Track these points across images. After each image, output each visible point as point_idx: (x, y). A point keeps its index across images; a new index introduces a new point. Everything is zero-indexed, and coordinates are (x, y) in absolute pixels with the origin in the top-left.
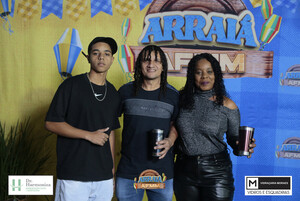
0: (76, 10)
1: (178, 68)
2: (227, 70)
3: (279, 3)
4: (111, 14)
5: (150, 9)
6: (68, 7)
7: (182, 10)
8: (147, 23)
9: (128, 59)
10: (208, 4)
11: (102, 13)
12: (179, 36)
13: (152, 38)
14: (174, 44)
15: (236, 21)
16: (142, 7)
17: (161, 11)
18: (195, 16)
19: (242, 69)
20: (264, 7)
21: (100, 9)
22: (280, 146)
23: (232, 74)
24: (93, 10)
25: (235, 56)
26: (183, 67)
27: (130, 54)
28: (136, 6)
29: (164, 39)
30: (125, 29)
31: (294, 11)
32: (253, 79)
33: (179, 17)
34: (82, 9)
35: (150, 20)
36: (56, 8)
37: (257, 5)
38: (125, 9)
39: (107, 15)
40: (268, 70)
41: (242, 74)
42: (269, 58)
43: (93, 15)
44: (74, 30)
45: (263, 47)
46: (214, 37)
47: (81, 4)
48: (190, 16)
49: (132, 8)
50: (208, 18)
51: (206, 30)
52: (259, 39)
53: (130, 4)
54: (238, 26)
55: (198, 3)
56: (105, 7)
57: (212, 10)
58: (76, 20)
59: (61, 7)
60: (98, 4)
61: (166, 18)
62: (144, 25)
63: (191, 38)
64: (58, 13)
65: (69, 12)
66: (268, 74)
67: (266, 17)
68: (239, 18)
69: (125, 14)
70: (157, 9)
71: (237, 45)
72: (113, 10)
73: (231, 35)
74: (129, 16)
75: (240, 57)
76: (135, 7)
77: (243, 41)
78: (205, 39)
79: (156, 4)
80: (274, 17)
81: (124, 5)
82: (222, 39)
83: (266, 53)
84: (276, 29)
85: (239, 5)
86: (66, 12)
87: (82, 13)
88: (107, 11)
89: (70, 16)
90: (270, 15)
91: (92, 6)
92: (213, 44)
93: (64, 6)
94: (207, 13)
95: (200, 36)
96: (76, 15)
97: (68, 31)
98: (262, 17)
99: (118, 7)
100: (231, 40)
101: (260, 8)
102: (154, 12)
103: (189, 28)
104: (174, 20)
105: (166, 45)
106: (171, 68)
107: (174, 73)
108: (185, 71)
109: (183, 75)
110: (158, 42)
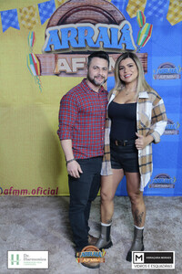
1: (75, 70)
2: (113, 70)
3: (150, 13)
4: (19, 29)
5: (49, 23)
7: (75, 23)
8: (48, 35)
9: (35, 65)
10: (95, 17)
11: (11, 29)
12: (74, 44)
13: (53, 47)
14: (70, 51)
15: (117, 29)
16: (42, 22)
17: (58, 24)
18: (86, 27)
20: (139, 17)
21: (9, 25)
24: (4, 26)
26: (79, 69)
27: (36, 61)
29: (62, 47)
30: (31, 40)
31: (162, 19)
35: (50, 32)
37: (133, 16)
38: (29, 24)
39: (16, 30)
40: (144, 68)
42: (144, 58)
45: (139, 50)
46: (101, 44)
48: (82, 28)
49: (34, 23)
50: (95, 28)
51: (95, 38)
52: (136, 44)
54: (119, 34)
55: (87, 16)
56: (13, 23)
57: (99, 22)
60: (7, 21)
61: (62, 30)
62: (46, 36)
63: (83, 45)
67: (140, 25)
68: (120, 27)
69: (30, 28)
70: (55, 23)
71: (119, 50)
72: (20, 25)
73: (115, 41)
76: (37, 22)
77: (124, 46)
78: (94, 46)
79: (54, 19)
80: (147, 25)
81: (28, 21)
82: (107, 45)
83: (142, 55)
84: (149, 35)
85: (119, 16)
88: (15, 27)
90: (144, 24)
91: (3, 22)
92: (101, 49)
94: (94, 24)
98: (138, 26)
99: (24, 22)
100: (115, 45)
101: (135, 18)
102: (53, 26)
103: (81, 37)
104: (69, 31)
105: (65, 52)
106: (69, 70)
107: (72, 74)
108: (81, 72)
109: (79, 75)
110: (57, 50)
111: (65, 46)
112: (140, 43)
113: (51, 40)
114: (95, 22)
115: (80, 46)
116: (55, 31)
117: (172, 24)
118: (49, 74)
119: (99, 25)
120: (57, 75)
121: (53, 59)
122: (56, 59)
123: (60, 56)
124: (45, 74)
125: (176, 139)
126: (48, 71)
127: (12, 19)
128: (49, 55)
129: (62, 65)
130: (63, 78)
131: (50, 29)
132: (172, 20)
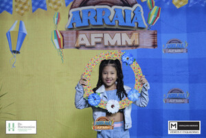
0: (22, 8)
1: (93, 44)
2: (127, 44)
4: (46, 9)
5: (72, 5)
6: (16, 6)
7: (94, 5)
8: (71, 15)
9: (59, 40)
10: (112, 0)
11: (39, 9)
12: (93, 22)
13: (74, 24)
14: (90, 28)
15: (131, 11)
16: (67, 5)
17: (80, 6)
18: (103, 9)
19: (137, 43)
20: (149, 1)
21: (38, 7)
22: (166, 95)
23: (130, 46)
24: (34, 8)
25: (131, 34)
26: (97, 43)
28: (63, 4)
29: (83, 25)
30: (56, 19)
31: (168, 3)
32: (145, 50)
33: (92, 9)
34: (26, 7)
35: (73, 13)
36: (8, 7)
38: (56, 6)
39: (43, 10)
40: (154, 43)
41: (137, 46)
42: (154, 35)
43: (33, 11)
44: (21, 22)
45: (150, 28)
46: (117, 22)
47: (25, 4)
48: (100, 9)
49: (60, 5)
50: (112, 9)
51: (111, 18)
52: (147, 22)
53: (59, 2)
54: (132, 14)
55: (105, 0)
56: (42, 5)
57: (114, 4)
58: (22, 15)
59: (11, 6)
60: (37, 3)
61: (83, 11)
62: (69, 16)
63: (101, 23)
64: (10, 11)
65: (17, 10)
66: (154, 46)
67: (150, 7)
68: (132, 9)
69: (56, 10)
70: (77, 5)
71: (132, 27)
72: (47, 7)
73: (128, 20)
74: (58, 11)
75: (135, 35)
77: (136, 24)
78: (111, 24)
79: (76, 2)
80: (156, 8)
81: (55, 3)
82: (122, 23)
83: (152, 32)
84: (158, 16)
86: (15, 10)
87: (27, 10)
88: (44, 8)
89: (18, 12)
90: (153, 7)
91: (33, 5)
92: (117, 27)
93: (14, 6)
94: (111, 6)
95: (107, 22)
96: (22, 12)
97: (17, 22)
98: (148, 8)
99: (51, 5)
100: (128, 23)
101: (146, 2)
103: (99, 17)
104: (89, 12)
105: (85, 29)
106: (88, 44)
107: (91, 47)
108: (98, 46)
109: (97, 49)
110: (78, 28)
111: (85, 23)
112: (150, 22)
113: (73, 18)
114: (112, 4)
115: (98, 24)
116: (77, 12)
117: (178, 7)
118: (71, 47)
119: (114, 7)
120: (78, 48)
121: (75, 35)
122: (77, 34)
123: (80, 32)
124: (68, 47)
125: (187, 107)
126: (70, 45)
127: (41, 2)
128: (71, 31)
129: (82, 39)
130: (82, 50)
131: (73, 10)
132: (177, 4)
